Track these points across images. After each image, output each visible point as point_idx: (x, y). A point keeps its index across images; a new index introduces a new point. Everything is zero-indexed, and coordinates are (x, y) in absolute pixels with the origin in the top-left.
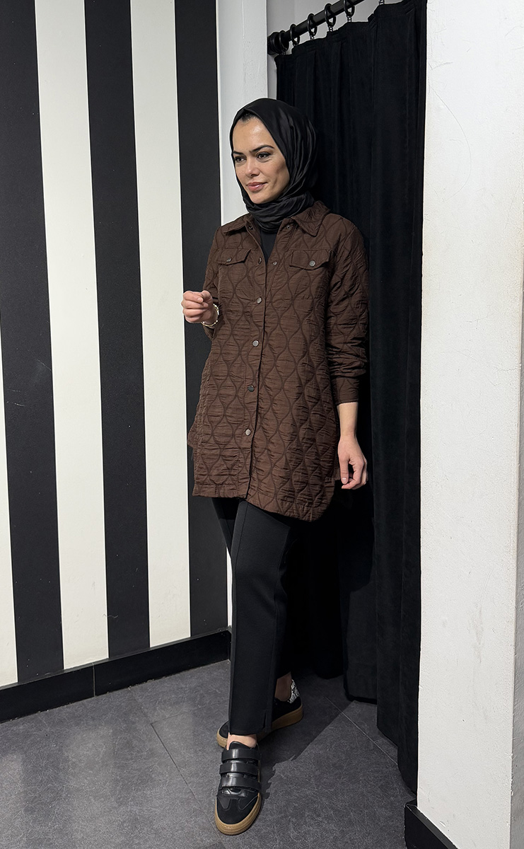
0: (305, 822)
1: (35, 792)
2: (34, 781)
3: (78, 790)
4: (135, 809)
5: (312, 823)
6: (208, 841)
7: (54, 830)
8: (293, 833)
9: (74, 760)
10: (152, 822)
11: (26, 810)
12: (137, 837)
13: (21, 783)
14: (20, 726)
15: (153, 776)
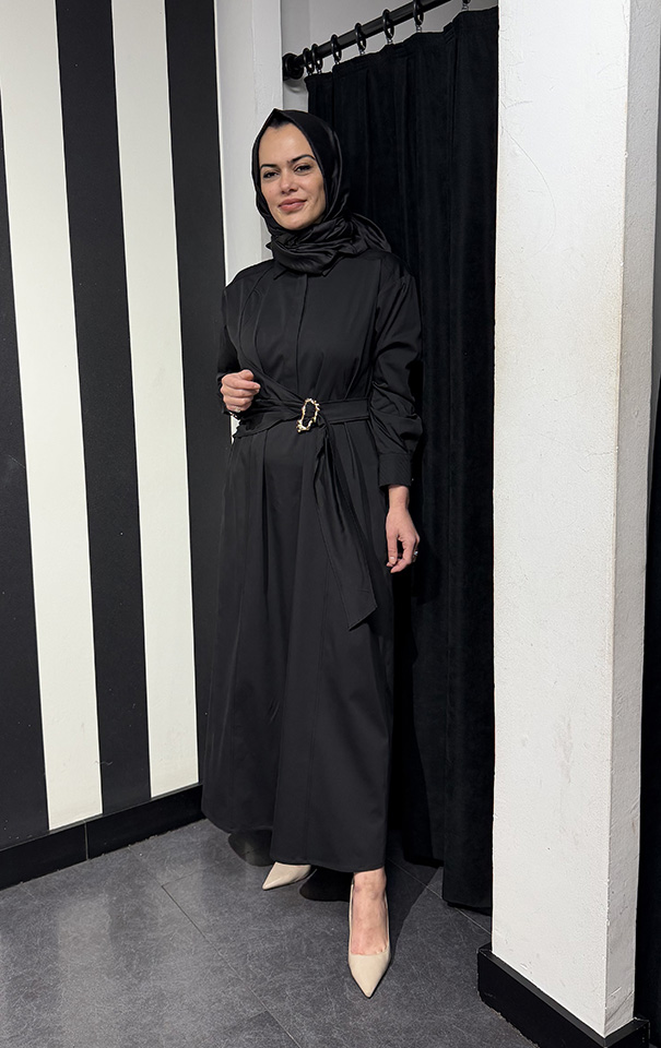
3: (86, 969)
4: (159, 984)
6: (253, 1012)
10: (182, 996)
12: (167, 1014)
13: (15, 966)
15: (175, 945)
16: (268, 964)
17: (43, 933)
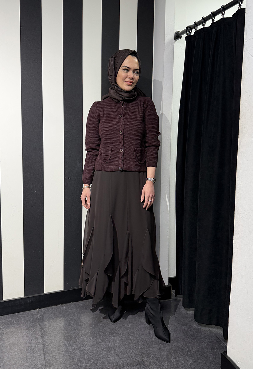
0: (178, 356)
1: (69, 333)
2: (69, 329)
3: (86, 334)
4: (108, 343)
5: (181, 357)
6: (138, 360)
7: (77, 348)
8: (173, 360)
9: (84, 322)
10: (115, 349)
11: (65, 340)
12: (109, 355)
13: (64, 329)
14: (63, 307)
15: (116, 332)
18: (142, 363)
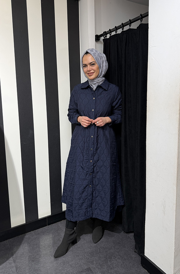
1: (34, 255)
3: (46, 254)
10: (69, 262)
12: (65, 267)
14: (27, 236)
16: (90, 255)
17: (36, 244)
18: (89, 269)
